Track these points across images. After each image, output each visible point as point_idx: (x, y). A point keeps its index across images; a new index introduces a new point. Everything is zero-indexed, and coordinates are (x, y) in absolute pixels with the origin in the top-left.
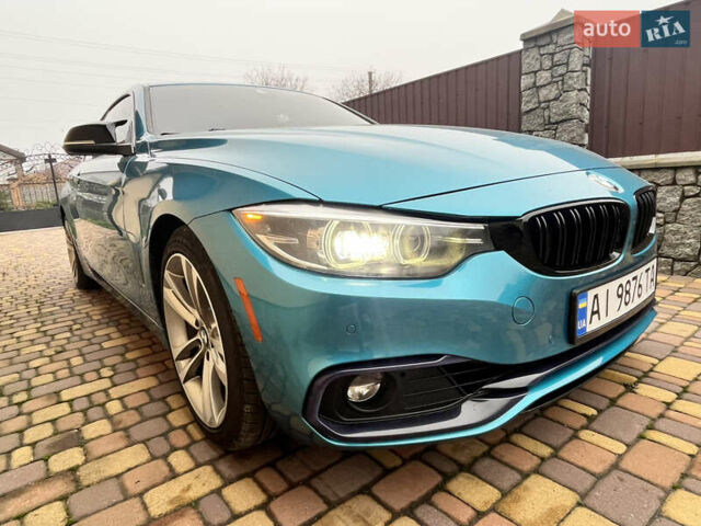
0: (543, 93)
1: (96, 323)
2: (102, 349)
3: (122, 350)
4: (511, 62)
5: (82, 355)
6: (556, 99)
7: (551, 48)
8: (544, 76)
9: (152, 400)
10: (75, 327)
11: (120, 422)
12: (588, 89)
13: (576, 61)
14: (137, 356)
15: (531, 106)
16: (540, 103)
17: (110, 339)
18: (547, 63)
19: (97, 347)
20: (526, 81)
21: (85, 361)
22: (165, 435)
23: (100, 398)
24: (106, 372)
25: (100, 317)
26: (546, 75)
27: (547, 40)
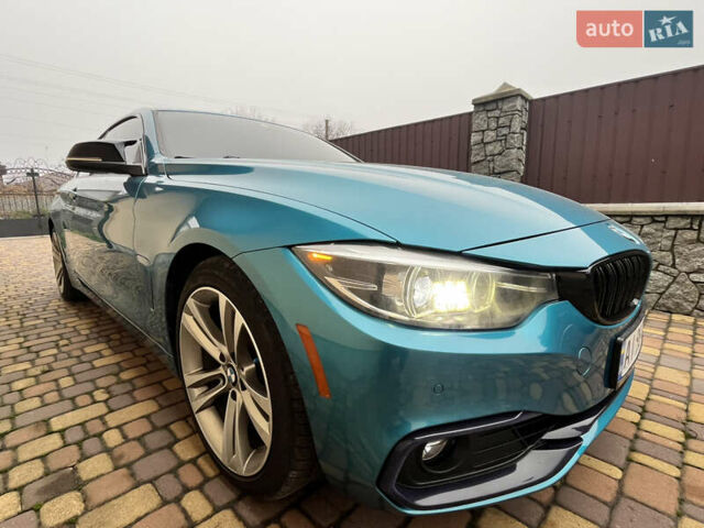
0: (490, 148)
1: (84, 338)
2: (94, 368)
3: (116, 369)
4: (461, 122)
5: (71, 375)
6: (500, 154)
7: (497, 113)
8: (491, 135)
9: (155, 429)
10: (61, 343)
11: (121, 457)
12: (524, 148)
13: (517, 125)
15: (479, 158)
16: (486, 156)
17: (102, 357)
18: (493, 125)
19: (87, 366)
20: (475, 138)
21: (76, 383)
22: (174, 471)
23: (96, 427)
24: (100, 395)
25: (88, 332)
26: (492, 134)
27: (494, 106)
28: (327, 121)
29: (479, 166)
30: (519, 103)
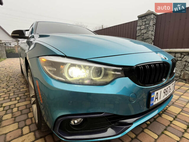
0: (142, 31)
1: (22, 83)
2: (20, 91)
3: (24, 92)
4: (135, 23)
5: (14, 93)
6: (146, 33)
7: (145, 20)
9: (26, 108)
10: (16, 84)
11: (14, 115)
12: (154, 31)
13: (151, 23)
14: (28, 94)
15: (139, 34)
16: (141, 34)
17: (23, 88)
18: (144, 24)
19: (19, 91)
20: (138, 28)
21: (14, 95)
22: (25, 120)
23: (12, 107)
24: (18, 98)
25: (23, 82)
26: (143, 27)
27: (144, 18)
28: (102, 26)
29: (139, 37)
30: (152, 16)
